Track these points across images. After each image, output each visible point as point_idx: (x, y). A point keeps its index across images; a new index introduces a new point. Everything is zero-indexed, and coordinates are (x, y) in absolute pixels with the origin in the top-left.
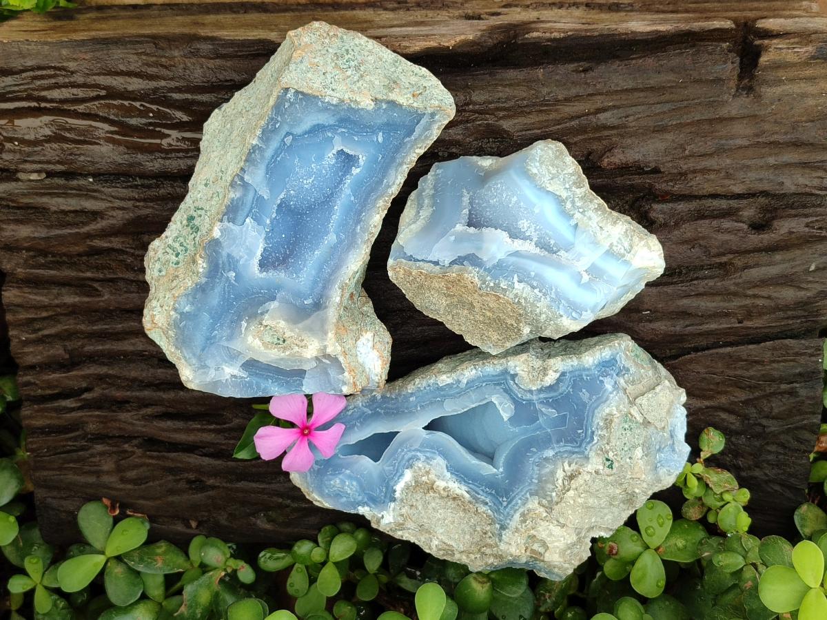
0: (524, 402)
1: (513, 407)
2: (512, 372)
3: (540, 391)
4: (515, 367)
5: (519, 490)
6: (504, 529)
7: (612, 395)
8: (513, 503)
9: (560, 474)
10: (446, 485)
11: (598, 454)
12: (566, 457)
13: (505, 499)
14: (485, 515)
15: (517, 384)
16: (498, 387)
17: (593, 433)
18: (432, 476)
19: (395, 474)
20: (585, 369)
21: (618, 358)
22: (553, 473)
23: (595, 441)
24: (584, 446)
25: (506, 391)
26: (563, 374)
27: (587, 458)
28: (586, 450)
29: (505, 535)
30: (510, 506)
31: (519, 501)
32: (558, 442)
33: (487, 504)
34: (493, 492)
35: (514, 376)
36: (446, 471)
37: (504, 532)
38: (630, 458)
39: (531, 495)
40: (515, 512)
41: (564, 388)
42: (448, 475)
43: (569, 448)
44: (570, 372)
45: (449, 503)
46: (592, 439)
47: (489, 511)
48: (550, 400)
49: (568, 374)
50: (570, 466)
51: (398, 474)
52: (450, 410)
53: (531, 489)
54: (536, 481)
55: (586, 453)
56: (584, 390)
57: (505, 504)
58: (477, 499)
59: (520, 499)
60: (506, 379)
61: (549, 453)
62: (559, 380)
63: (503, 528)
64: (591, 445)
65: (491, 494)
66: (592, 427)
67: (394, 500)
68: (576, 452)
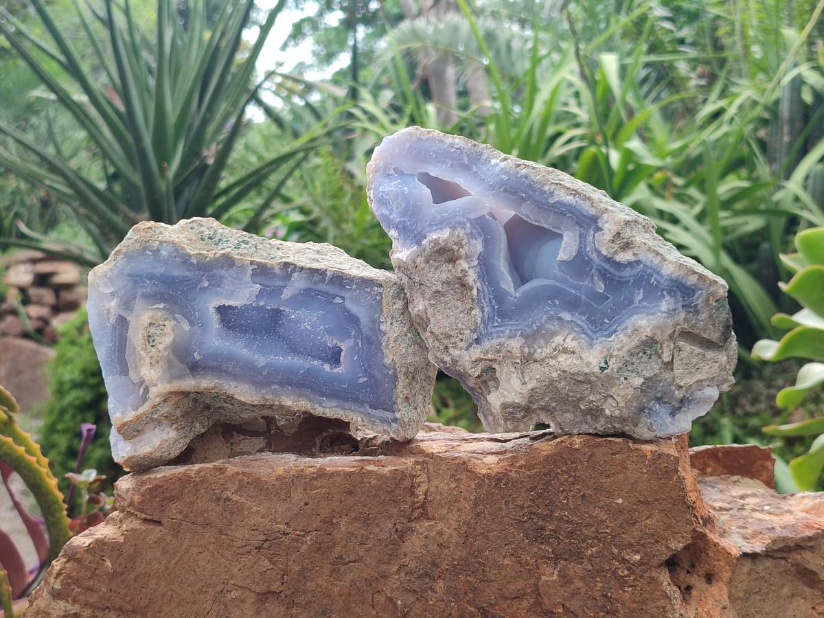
0: (586, 258)
1: (574, 254)
2: (600, 225)
3: (608, 260)
4: (606, 222)
5: (516, 323)
6: (477, 343)
7: (659, 314)
8: (502, 328)
9: (558, 340)
10: (467, 269)
11: (603, 352)
12: (576, 332)
13: (499, 320)
14: (473, 319)
15: (594, 237)
16: (577, 228)
17: (615, 331)
18: (462, 251)
19: (436, 225)
20: (658, 273)
21: (697, 294)
22: (554, 334)
23: (610, 339)
24: (599, 334)
25: (581, 236)
26: (638, 262)
27: (591, 345)
28: (597, 339)
29: (474, 348)
30: (498, 329)
31: (508, 331)
32: (581, 314)
33: (483, 312)
34: (496, 307)
35: (599, 229)
36: (476, 257)
37: (475, 345)
38: (626, 379)
39: (522, 335)
40: (497, 337)
41: (628, 274)
42: (475, 262)
43: (586, 327)
44: (645, 266)
45: (457, 286)
46: (610, 336)
47: (480, 319)
48: (608, 275)
49: (642, 266)
50: (572, 340)
51: (440, 226)
52: (524, 212)
53: (525, 331)
54: (535, 328)
55: (595, 341)
56: (642, 291)
57: (496, 324)
58: (479, 302)
59: (510, 331)
60: (590, 226)
61: (567, 316)
62: (630, 264)
63: (478, 341)
64: (604, 339)
65: (493, 306)
66: (620, 324)
67: (419, 243)
68: (588, 335)
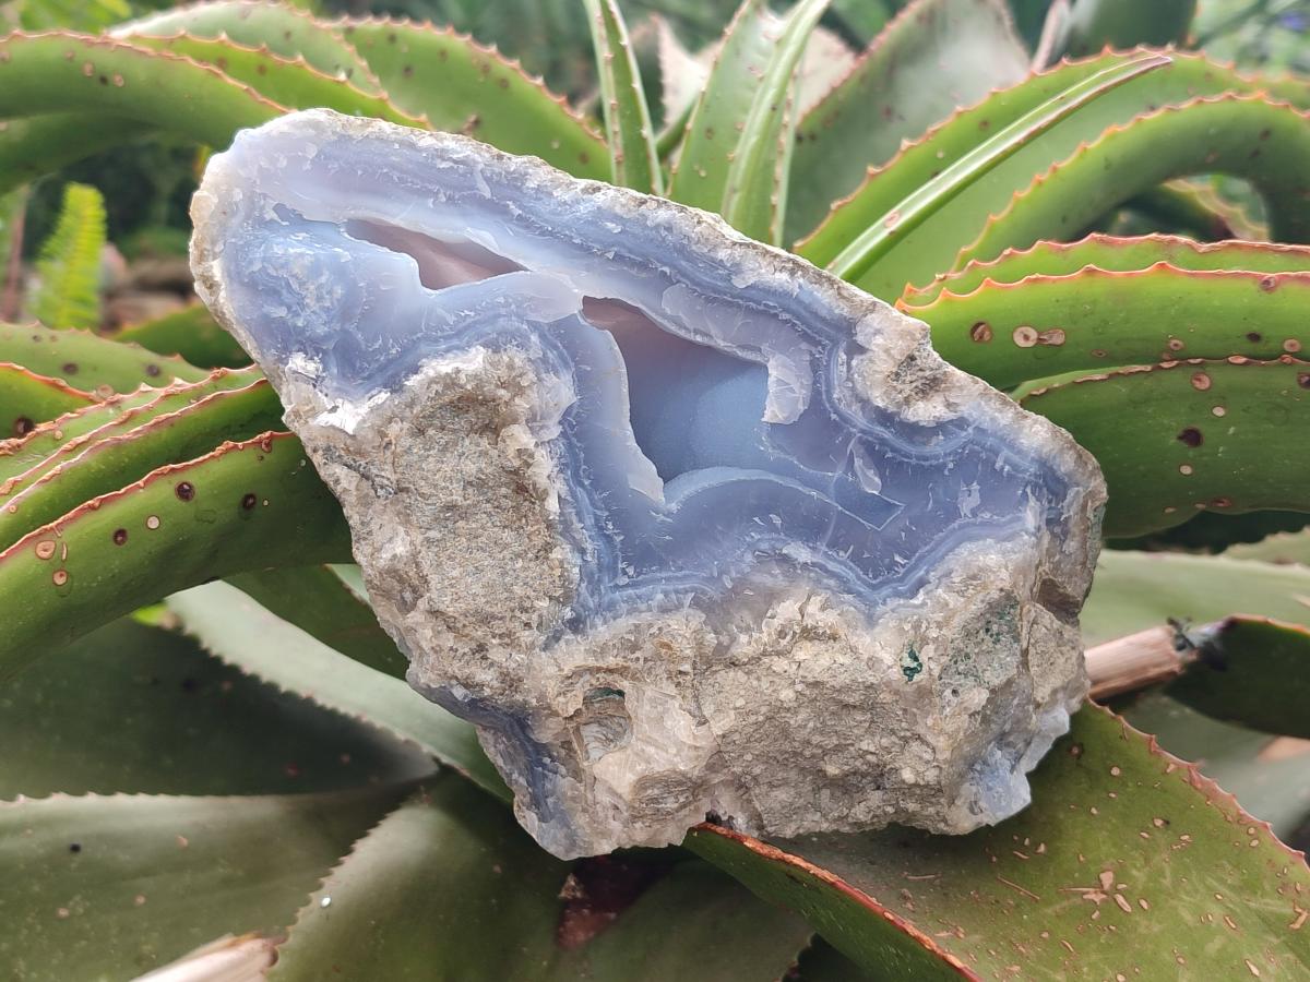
0: (834, 416)
1: (801, 408)
2: (860, 339)
3: (885, 418)
4: (878, 332)
5: (679, 574)
6: (576, 631)
7: (1026, 537)
8: (642, 590)
9: (786, 610)
10: (531, 446)
11: (901, 631)
12: (828, 588)
13: (631, 571)
14: (558, 572)
15: (849, 368)
16: (804, 346)
17: (922, 583)
18: (521, 405)
19: (446, 338)
20: (1011, 446)
22: (772, 597)
23: (916, 602)
24: (886, 591)
25: (815, 366)
26: (961, 423)
27: (871, 621)
28: (884, 603)
29: (567, 642)
30: (630, 591)
31: (660, 596)
32: (833, 545)
33: (583, 552)
34: (619, 539)
35: (857, 349)
36: (557, 417)
37: (570, 636)
38: (955, 692)
39: (697, 603)
40: (629, 613)
41: (940, 451)
42: (554, 431)
43: (851, 576)
44: (979, 429)
45: (504, 490)
46: (913, 593)
47: (576, 570)
48: (889, 455)
49: (970, 430)
50: (823, 609)
51: (455, 342)
52: (668, 311)
53: (704, 592)
54: (729, 585)
55: (880, 609)
56: (975, 486)
57: (623, 580)
58: (567, 531)
59: (666, 594)
60: (835, 343)
61: (801, 553)
62: (940, 427)
63: (576, 625)
64: (902, 602)
65: (609, 539)
66: (932, 566)
67: (395, 386)
68: (859, 595)
